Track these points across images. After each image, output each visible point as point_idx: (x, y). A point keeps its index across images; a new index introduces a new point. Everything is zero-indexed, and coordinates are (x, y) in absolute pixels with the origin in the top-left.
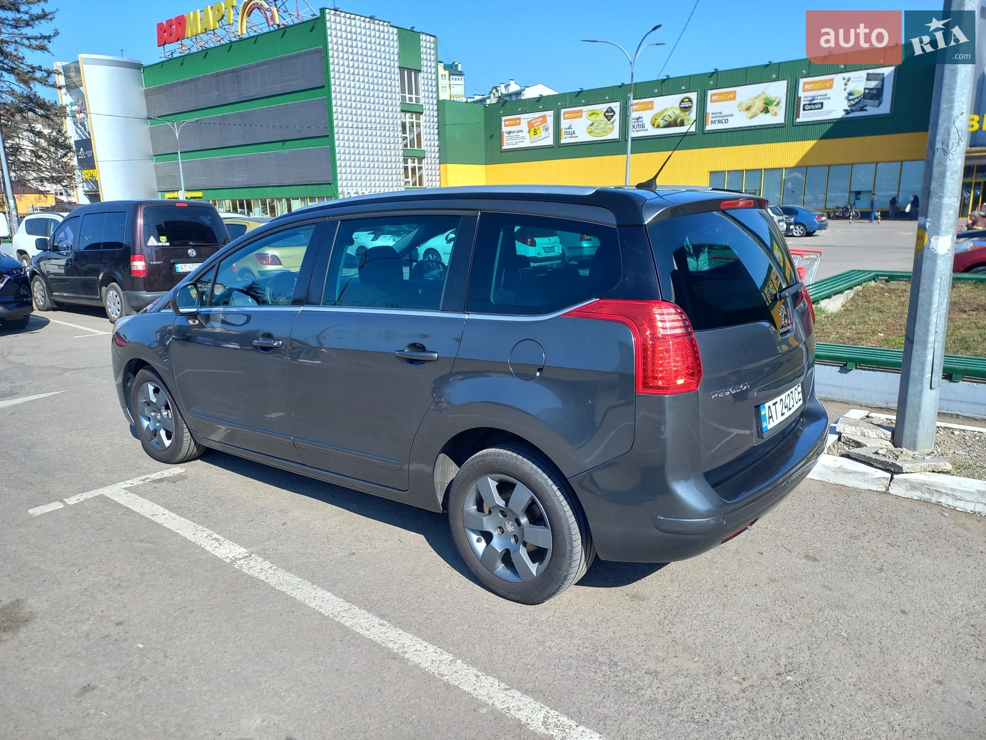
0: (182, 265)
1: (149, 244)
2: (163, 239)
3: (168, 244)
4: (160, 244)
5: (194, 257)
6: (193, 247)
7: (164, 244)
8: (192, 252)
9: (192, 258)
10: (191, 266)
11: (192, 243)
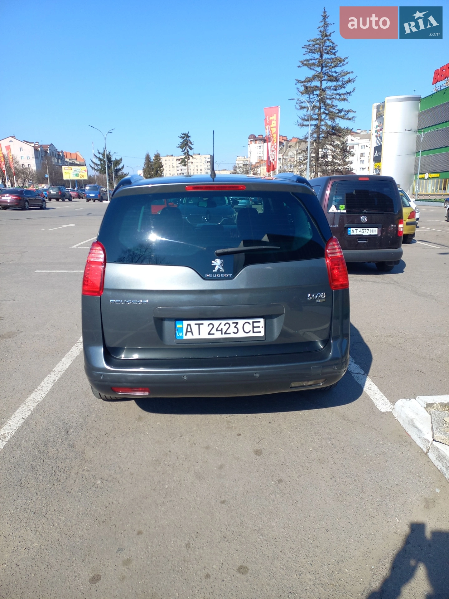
0: (354, 229)
1: (330, 211)
2: (342, 207)
3: (345, 211)
4: (339, 211)
5: (366, 223)
6: (366, 214)
7: (342, 211)
8: (364, 219)
9: (363, 223)
10: (362, 230)
11: (365, 211)
